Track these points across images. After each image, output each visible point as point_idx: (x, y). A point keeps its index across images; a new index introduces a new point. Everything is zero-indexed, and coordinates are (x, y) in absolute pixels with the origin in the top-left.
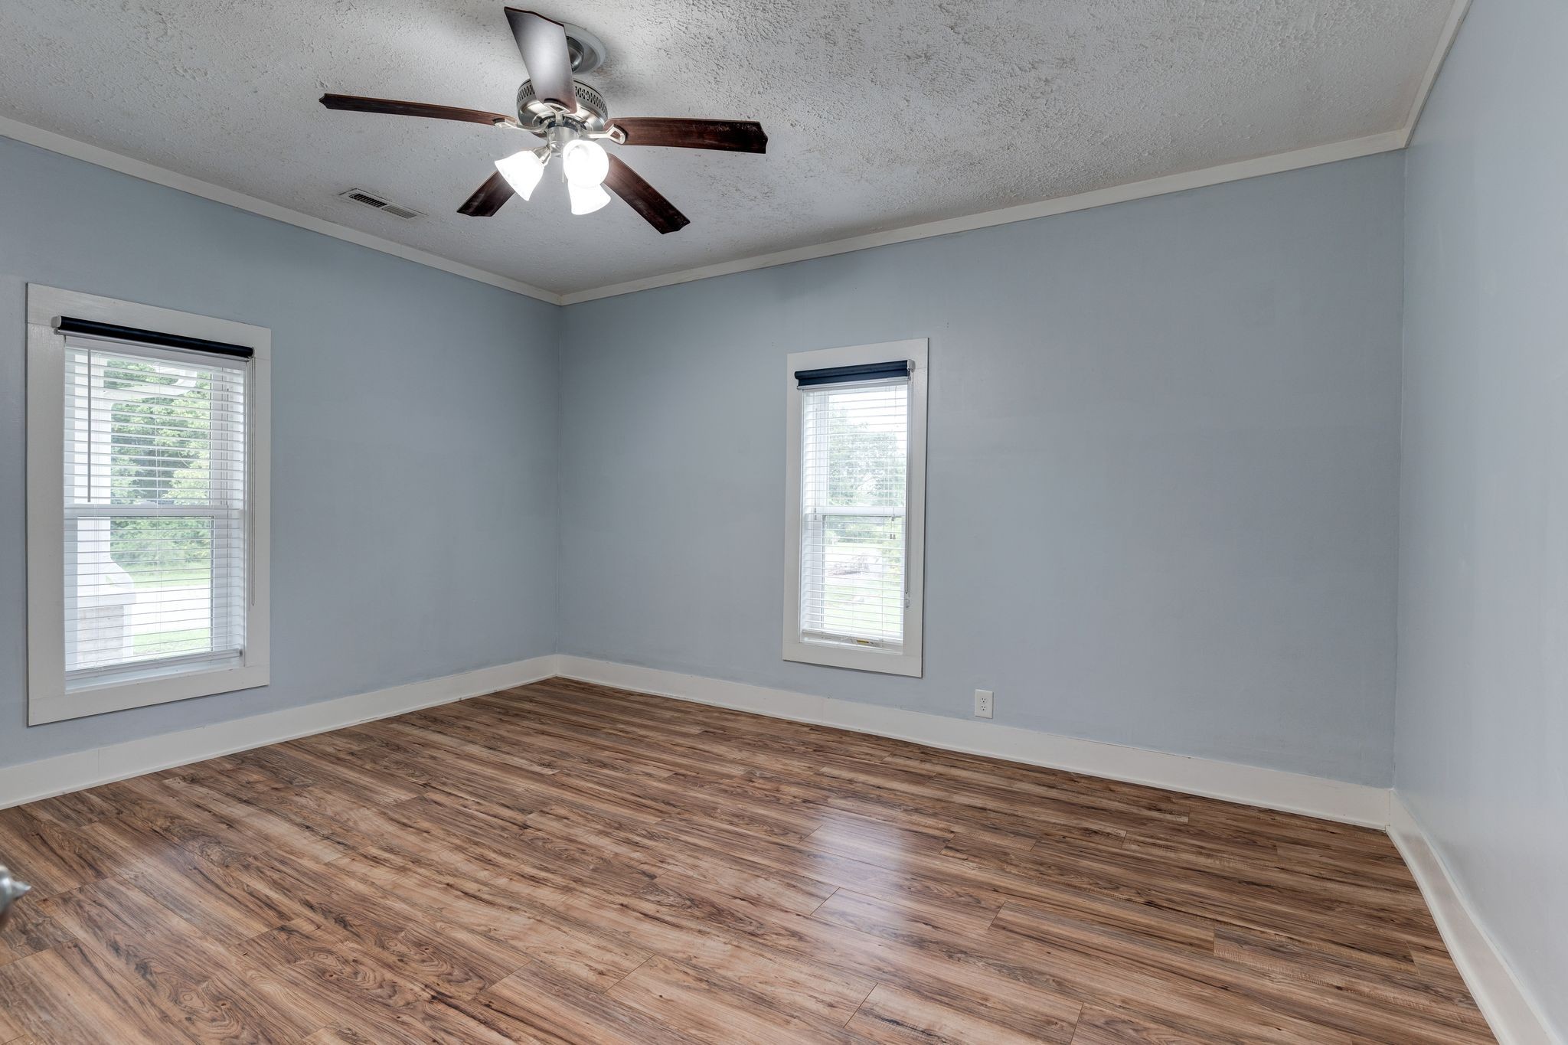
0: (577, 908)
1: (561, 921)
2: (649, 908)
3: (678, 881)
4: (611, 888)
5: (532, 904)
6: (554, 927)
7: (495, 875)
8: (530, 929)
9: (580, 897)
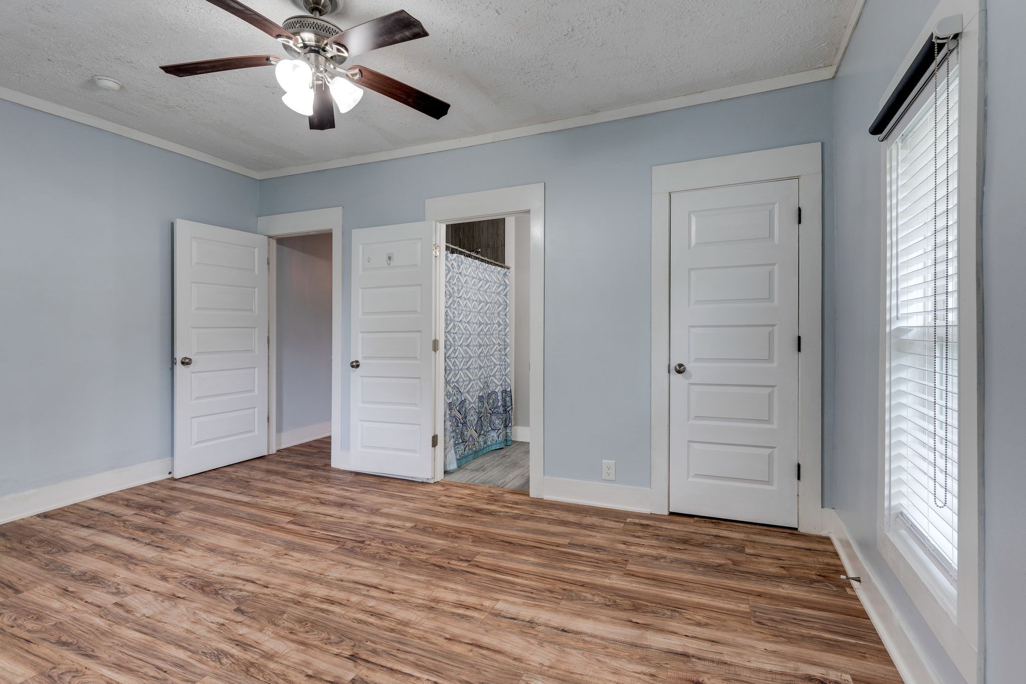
0: (298, 583)
1: (308, 575)
2: (250, 587)
3: (218, 608)
4: (273, 598)
5: (328, 584)
6: (312, 572)
7: (362, 603)
8: (326, 570)
9: (296, 591)
